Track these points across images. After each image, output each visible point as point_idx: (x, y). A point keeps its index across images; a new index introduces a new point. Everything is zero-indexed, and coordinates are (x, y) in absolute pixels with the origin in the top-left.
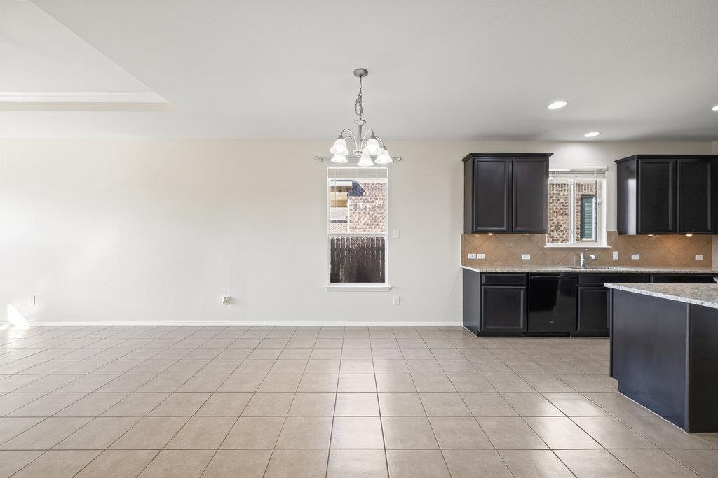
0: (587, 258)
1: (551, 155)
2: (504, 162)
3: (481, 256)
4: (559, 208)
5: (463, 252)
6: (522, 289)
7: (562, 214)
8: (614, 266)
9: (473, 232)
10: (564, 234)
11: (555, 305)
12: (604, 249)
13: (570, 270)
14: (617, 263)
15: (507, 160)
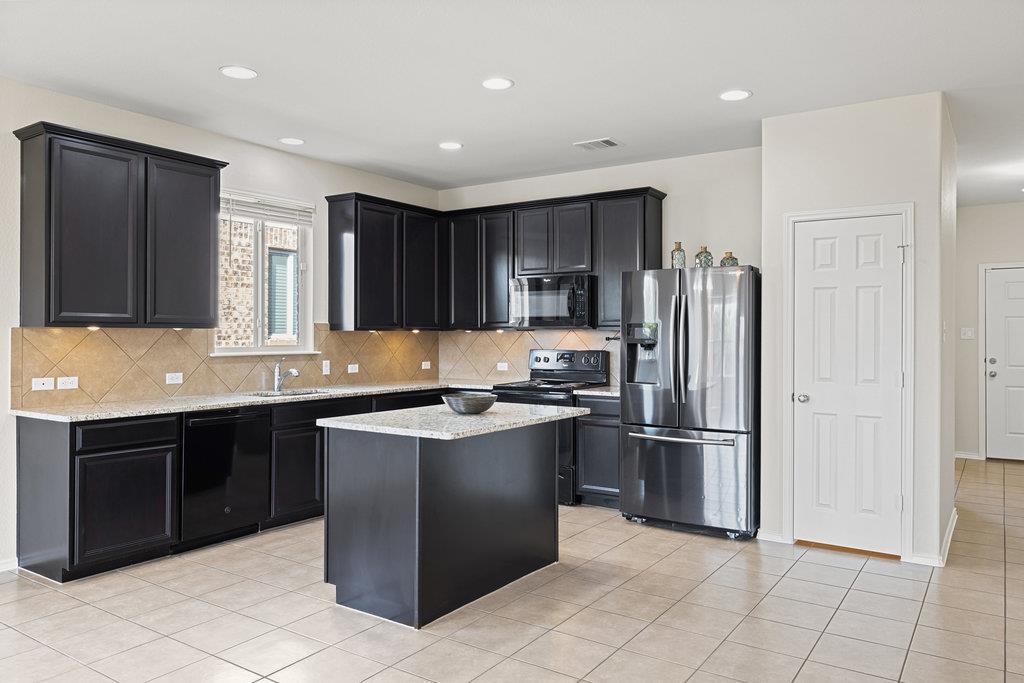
0: (285, 375)
1: (224, 165)
2: (128, 160)
3: (70, 383)
4: (230, 271)
5: (16, 375)
6: (167, 450)
7: (236, 285)
8: (325, 386)
9: (49, 323)
10: (239, 325)
11: (230, 475)
12: (311, 357)
13: (259, 400)
14: (330, 381)
15: (133, 157)
